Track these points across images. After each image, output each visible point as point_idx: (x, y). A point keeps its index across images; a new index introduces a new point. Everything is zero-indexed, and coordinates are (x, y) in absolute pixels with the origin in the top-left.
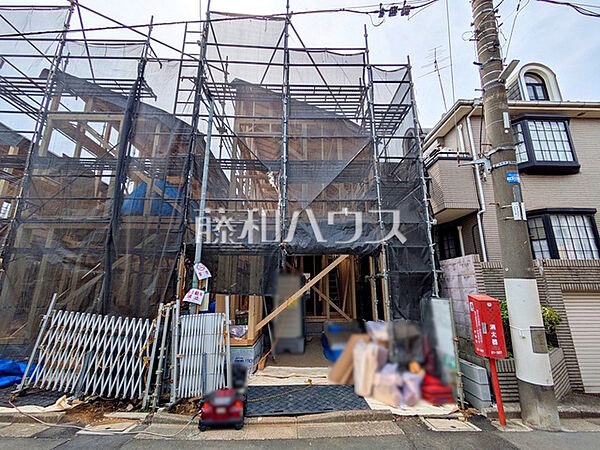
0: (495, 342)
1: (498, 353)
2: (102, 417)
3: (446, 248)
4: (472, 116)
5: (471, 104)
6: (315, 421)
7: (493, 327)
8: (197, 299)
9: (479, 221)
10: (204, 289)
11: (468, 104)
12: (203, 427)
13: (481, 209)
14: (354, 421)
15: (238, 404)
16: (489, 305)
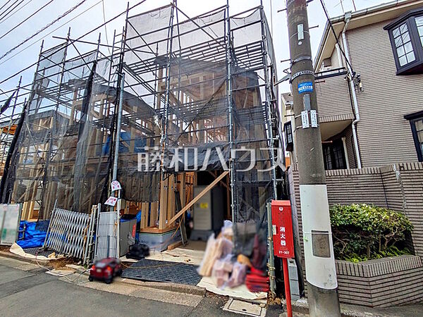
0: (283, 243)
1: (285, 253)
2: (64, 266)
3: (336, 158)
4: (346, 31)
5: (343, 20)
6: (152, 287)
7: (283, 229)
8: (112, 203)
9: (354, 131)
10: (117, 197)
11: (339, 21)
12: (91, 279)
13: (355, 119)
14: (176, 291)
15: (109, 268)
16: (281, 209)
